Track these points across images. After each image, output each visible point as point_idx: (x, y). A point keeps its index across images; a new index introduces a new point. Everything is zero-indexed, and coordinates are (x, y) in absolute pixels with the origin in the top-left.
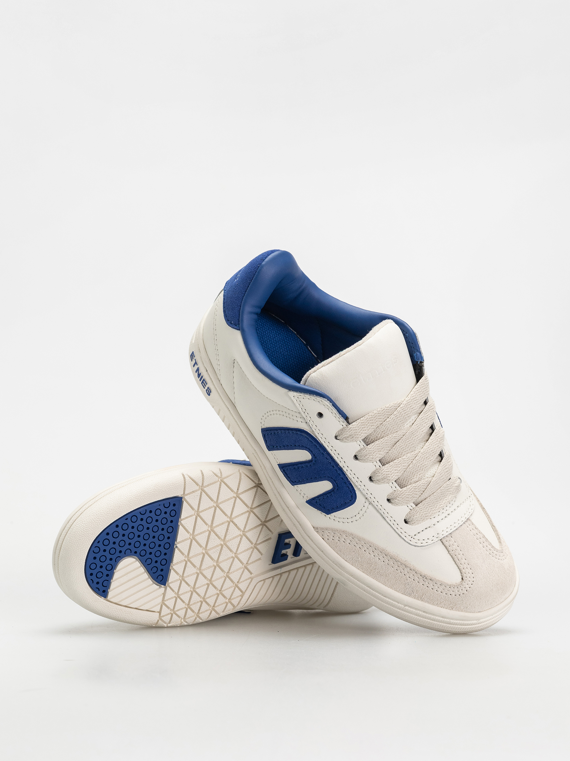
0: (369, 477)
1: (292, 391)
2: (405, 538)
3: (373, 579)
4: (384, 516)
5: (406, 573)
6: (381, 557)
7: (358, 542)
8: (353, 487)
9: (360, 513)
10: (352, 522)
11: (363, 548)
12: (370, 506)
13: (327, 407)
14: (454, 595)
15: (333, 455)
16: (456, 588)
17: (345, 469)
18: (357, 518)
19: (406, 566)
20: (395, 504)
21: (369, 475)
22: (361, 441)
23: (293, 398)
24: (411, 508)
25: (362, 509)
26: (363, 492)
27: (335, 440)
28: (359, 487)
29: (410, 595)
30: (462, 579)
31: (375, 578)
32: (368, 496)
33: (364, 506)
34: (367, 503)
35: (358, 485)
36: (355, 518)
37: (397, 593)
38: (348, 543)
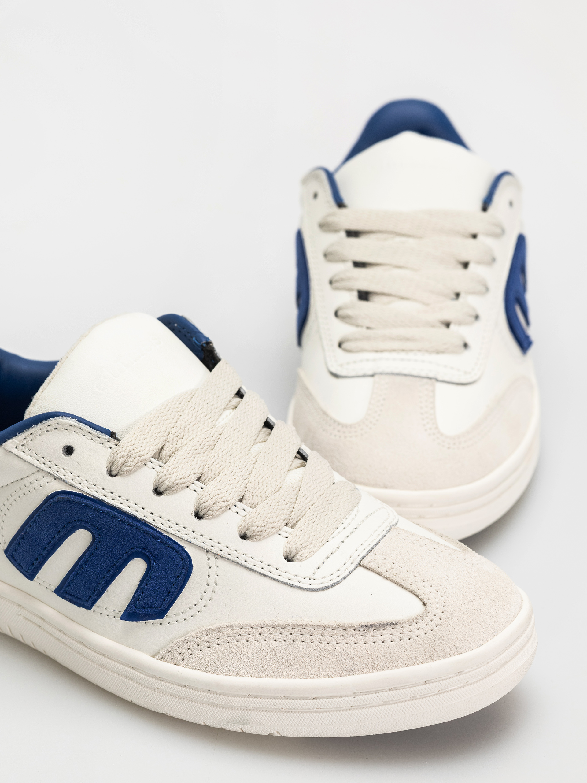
0: (193, 514)
1: (9, 439)
2: (299, 585)
3: (283, 679)
4: (249, 566)
5: (329, 639)
6: (277, 636)
7: (229, 632)
8: (177, 543)
9: (209, 582)
10: (205, 606)
11: (242, 638)
12: (220, 562)
13: (72, 428)
14: (423, 634)
15: (120, 506)
16: (421, 621)
17: (149, 520)
18: (210, 593)
19: (324, 627)
20: (256, 537)
21: (192, 510)
22: (152, 460)
23: (15, 451)
24: (287, 535)
25: (210, 574)
26: (196, 542)
27: (111, 478)
28: (186, 538)
29: (352, 672)
30: (425, 604)
31: (283, 674)
32: (207, 546)
33: (210, 568)
34: (213, 559)
35: (182, 535)
36: (206, 597)
37: (330, 679)
38: (216, 645)
